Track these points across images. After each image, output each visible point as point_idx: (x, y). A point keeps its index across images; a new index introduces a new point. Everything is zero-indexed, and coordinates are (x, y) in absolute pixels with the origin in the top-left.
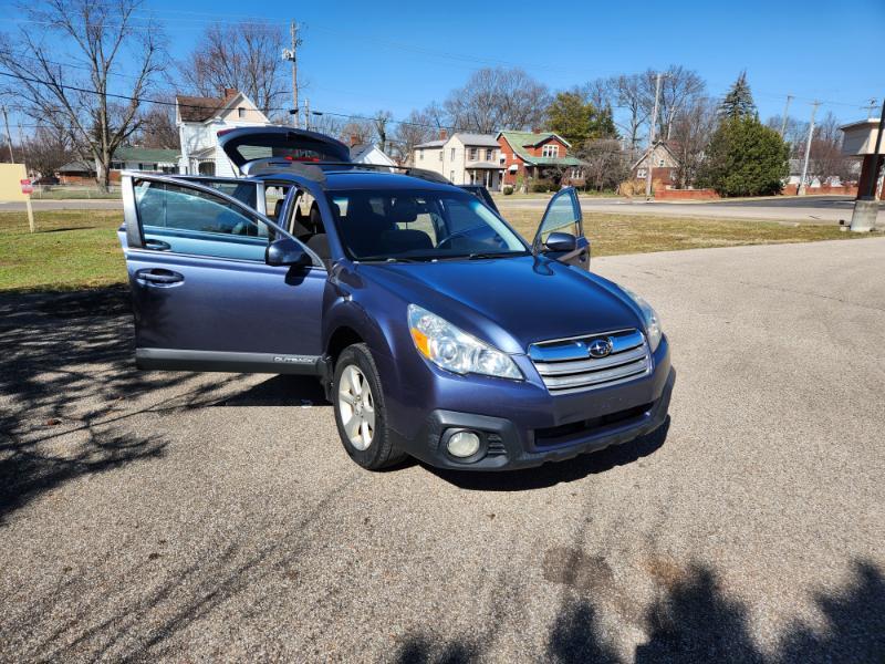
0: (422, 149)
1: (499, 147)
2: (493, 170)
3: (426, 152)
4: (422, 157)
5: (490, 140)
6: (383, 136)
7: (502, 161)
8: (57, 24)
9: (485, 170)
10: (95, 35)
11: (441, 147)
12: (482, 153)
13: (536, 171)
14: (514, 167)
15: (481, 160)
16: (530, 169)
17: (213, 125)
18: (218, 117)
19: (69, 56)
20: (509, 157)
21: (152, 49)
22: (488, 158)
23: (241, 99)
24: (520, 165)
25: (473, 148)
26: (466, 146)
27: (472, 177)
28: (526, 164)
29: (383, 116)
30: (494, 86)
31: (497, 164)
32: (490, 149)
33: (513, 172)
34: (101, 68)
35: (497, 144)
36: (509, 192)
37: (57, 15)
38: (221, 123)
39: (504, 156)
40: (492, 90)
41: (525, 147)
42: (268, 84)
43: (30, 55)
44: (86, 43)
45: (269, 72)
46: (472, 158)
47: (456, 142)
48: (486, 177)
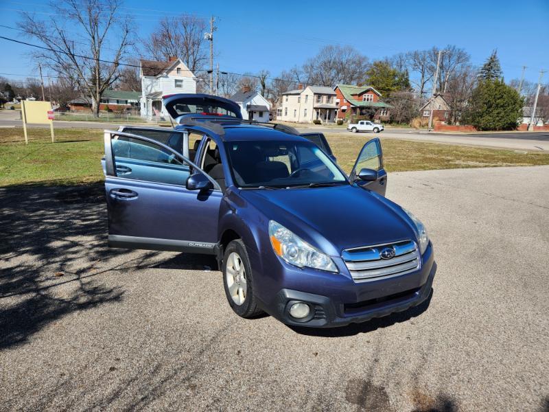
0: (287, 95)
1: (335, 95)
2: (331, 110)
3: (289, 97)
4: (287, 100)
5: (330, 90)
6: (264, 86)
7: (337, 103)
8: (73, 16)
9: (326, 109)
10: (94, 23)
11: (299, 94)
12: (325, 98)
13: (358, 110)
14: (344, 107)
15: (324, 103)
16: (354, 109)
17: (162, 78)
18: (165, 74)
19: (78, 34)
20: (342, 101)
21: (127, 32)
22: (328, 102)
23: (179, 62)
24: (348, 106)
25: (319, 95)
26: (315, 94)
27: (318, 113)
28: (352, 106)
29: (265, 74)
30: (334, 56)
31: (333, 105)
32: (329, 96)
33: (344, 111)
34: (97, 42)
35: (334, 93)
36: (341, 123)
37: (73, 10)
38: (167, 77)
39: (338, 100)
40: (333, 58)
41: (352, 95)
42: (195, 53)
43: (56, 34)
44: (89, 27)
45: (196, 46)
46: (318, 101)
47: (309, 91)
48: (326, 113)
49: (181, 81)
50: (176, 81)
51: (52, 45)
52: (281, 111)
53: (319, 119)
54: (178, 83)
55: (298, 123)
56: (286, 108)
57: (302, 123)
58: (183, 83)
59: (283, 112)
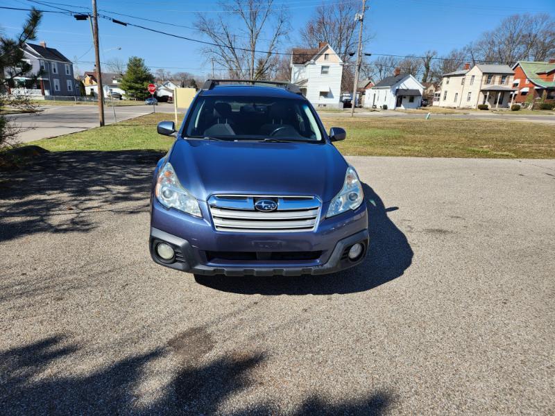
0: (449, 77)
1: (513, 74)
2: (504, 92)
3: (451, 78)
4: (448, 82)
5: (506, 69)
6: (428, 68)
7: (515, 85)
8: (236, 12)
9: (498, 91)
10: (254, 16)
11: (463, 75)
12: (498, 78)
13: (545, 93)
14: (526, 90)
15: (496, 84)
16: (540, 91)
17: (309, 66)
18: (312, 61)
19: (239, 29)
20: (523, 82)
21: (282, 22)
22: (502, 82)
23: (327, 48)
24: (531, 88)
25: (490, 75)
26: (484, 74)
27: (485, 96)
28: (536, 88)
29: (430, 55)
31: (509, 87)
32: (504, 76)
33: (524, 94)
34: (254, 36)
35: (513, 72)
36: (516, 109)
37: (237, 7)
38: (314, 64)
39: (518, 81)
40: (518, 30)
41: (538, 74)
42: (349, 38)
43: (222, 30)
44: (248, 20)
45: (351, 30)
46: (488, 82)
47: (476, 71)
48: (497, 97)
49: (328, 67)
50: (323, 67)
51: (219, 41)
52: (439, 95)
53: (487, 103)
54: (325, 70)
55: (459, 108)
56: (446, 92)
57: (463, 109)
58: (329, 70)
59: (442, 97)
